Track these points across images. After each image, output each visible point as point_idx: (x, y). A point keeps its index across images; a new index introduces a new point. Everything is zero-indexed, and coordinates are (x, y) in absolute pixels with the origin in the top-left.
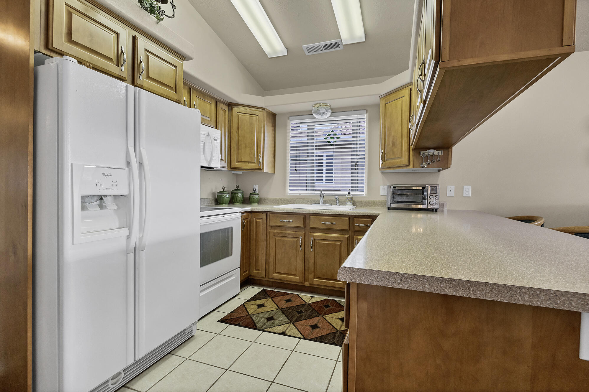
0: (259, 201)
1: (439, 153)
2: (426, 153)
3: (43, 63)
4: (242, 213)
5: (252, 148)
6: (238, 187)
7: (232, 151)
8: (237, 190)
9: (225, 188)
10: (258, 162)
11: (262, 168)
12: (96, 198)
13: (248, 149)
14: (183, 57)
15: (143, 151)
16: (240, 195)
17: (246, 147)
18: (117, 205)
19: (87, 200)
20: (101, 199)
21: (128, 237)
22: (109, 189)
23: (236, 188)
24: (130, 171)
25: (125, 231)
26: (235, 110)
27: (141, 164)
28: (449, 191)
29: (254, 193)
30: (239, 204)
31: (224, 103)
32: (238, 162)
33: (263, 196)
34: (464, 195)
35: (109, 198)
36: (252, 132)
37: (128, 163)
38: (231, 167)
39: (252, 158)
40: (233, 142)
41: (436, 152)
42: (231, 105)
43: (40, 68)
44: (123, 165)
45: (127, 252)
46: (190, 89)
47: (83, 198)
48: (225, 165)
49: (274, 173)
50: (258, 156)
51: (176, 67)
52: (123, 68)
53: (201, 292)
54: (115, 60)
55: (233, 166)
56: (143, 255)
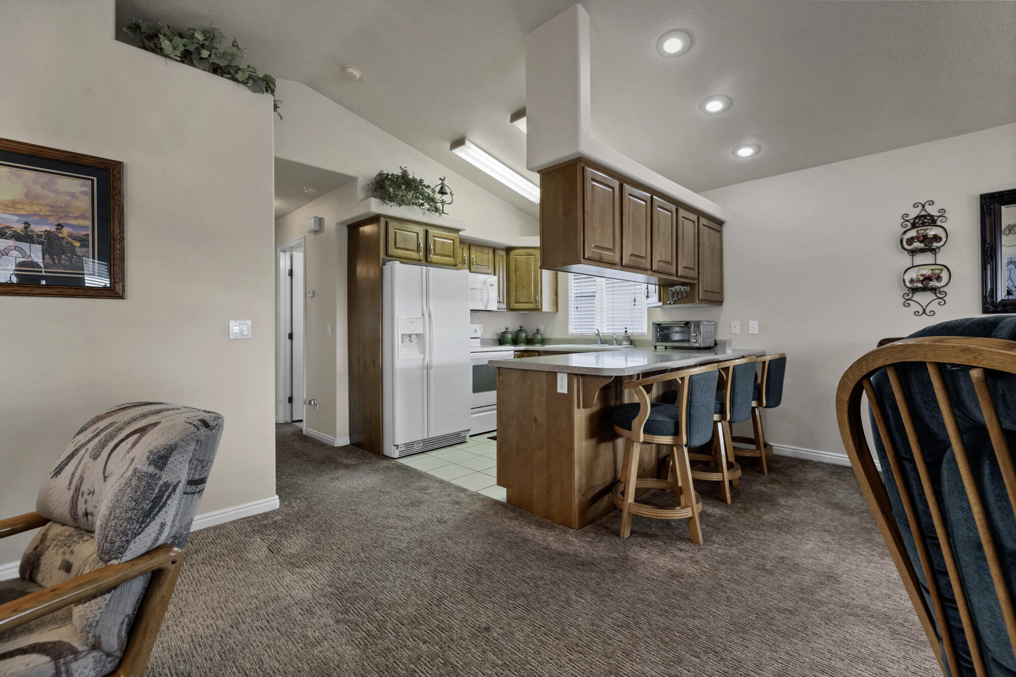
0: (543, 342)
1: (685, 289)
2: (673, 289)
3: (385, 265)
4: (515, 351)
5: (529, 289)
6: (521, 327)
7: (511, 293)
8: (521, 330)
9: (507, 328)
10: (536, 302)
11: (539, 307)
12: (408, 336)
13: (525, 290)
14: (457, 231)
15: (431, 306)
16: (524, 335)
17: (523, 287)
18: (418, 340)
19: (405, 336)
20: (410, 336)
21: (424, 359)
22: (414, 330)
23: (520, 329)
24: (424, 319)
25: (422, 356)
26: (513, 253)
27: (430, 315)
28: (733, 327)
29: (537, 333)
30: (522, 344)
31: (502, 249)
32: (516, 303)
33: (547, 336)
34: (750, 332)
35: (413, 335)
36: (529, 273)
37: (423, 315)
38: (510, 309)
39: (530, 298)
40: (511, 284)
41: (683, 288)
42: (509, 250)
43: (384, 267)
44: (420, 316)
45: (423, 368)
46: (470, 245)
47: (403, 335)
48: (504, 306)
49: (557, 311)
50: (536, 295)
51: (453, 240)
52: (421, 254)
53: (472, 414)
54: (416, 251)
55: (511, 307)
56: (432, 372)
